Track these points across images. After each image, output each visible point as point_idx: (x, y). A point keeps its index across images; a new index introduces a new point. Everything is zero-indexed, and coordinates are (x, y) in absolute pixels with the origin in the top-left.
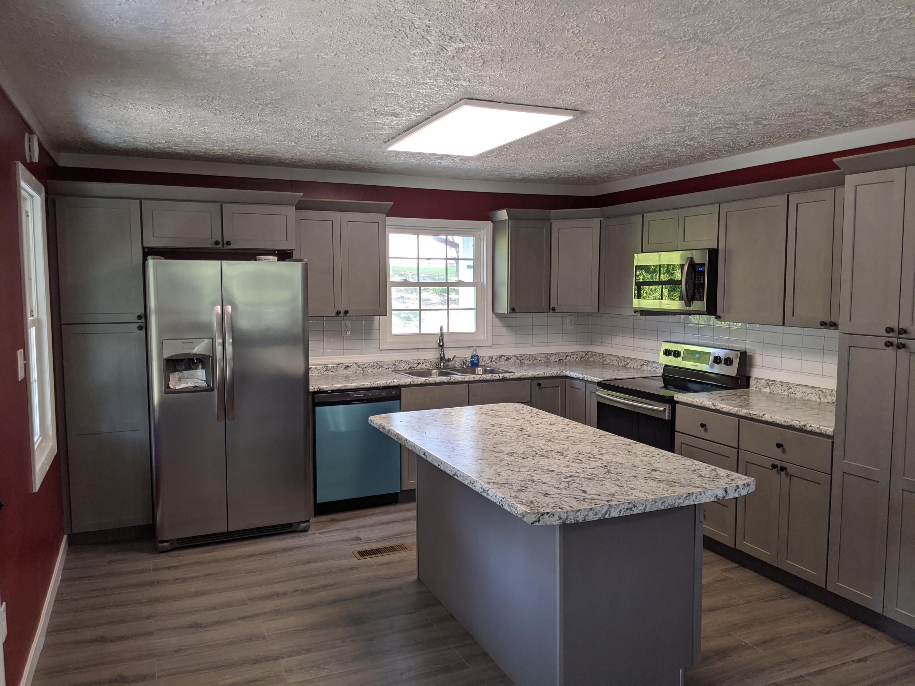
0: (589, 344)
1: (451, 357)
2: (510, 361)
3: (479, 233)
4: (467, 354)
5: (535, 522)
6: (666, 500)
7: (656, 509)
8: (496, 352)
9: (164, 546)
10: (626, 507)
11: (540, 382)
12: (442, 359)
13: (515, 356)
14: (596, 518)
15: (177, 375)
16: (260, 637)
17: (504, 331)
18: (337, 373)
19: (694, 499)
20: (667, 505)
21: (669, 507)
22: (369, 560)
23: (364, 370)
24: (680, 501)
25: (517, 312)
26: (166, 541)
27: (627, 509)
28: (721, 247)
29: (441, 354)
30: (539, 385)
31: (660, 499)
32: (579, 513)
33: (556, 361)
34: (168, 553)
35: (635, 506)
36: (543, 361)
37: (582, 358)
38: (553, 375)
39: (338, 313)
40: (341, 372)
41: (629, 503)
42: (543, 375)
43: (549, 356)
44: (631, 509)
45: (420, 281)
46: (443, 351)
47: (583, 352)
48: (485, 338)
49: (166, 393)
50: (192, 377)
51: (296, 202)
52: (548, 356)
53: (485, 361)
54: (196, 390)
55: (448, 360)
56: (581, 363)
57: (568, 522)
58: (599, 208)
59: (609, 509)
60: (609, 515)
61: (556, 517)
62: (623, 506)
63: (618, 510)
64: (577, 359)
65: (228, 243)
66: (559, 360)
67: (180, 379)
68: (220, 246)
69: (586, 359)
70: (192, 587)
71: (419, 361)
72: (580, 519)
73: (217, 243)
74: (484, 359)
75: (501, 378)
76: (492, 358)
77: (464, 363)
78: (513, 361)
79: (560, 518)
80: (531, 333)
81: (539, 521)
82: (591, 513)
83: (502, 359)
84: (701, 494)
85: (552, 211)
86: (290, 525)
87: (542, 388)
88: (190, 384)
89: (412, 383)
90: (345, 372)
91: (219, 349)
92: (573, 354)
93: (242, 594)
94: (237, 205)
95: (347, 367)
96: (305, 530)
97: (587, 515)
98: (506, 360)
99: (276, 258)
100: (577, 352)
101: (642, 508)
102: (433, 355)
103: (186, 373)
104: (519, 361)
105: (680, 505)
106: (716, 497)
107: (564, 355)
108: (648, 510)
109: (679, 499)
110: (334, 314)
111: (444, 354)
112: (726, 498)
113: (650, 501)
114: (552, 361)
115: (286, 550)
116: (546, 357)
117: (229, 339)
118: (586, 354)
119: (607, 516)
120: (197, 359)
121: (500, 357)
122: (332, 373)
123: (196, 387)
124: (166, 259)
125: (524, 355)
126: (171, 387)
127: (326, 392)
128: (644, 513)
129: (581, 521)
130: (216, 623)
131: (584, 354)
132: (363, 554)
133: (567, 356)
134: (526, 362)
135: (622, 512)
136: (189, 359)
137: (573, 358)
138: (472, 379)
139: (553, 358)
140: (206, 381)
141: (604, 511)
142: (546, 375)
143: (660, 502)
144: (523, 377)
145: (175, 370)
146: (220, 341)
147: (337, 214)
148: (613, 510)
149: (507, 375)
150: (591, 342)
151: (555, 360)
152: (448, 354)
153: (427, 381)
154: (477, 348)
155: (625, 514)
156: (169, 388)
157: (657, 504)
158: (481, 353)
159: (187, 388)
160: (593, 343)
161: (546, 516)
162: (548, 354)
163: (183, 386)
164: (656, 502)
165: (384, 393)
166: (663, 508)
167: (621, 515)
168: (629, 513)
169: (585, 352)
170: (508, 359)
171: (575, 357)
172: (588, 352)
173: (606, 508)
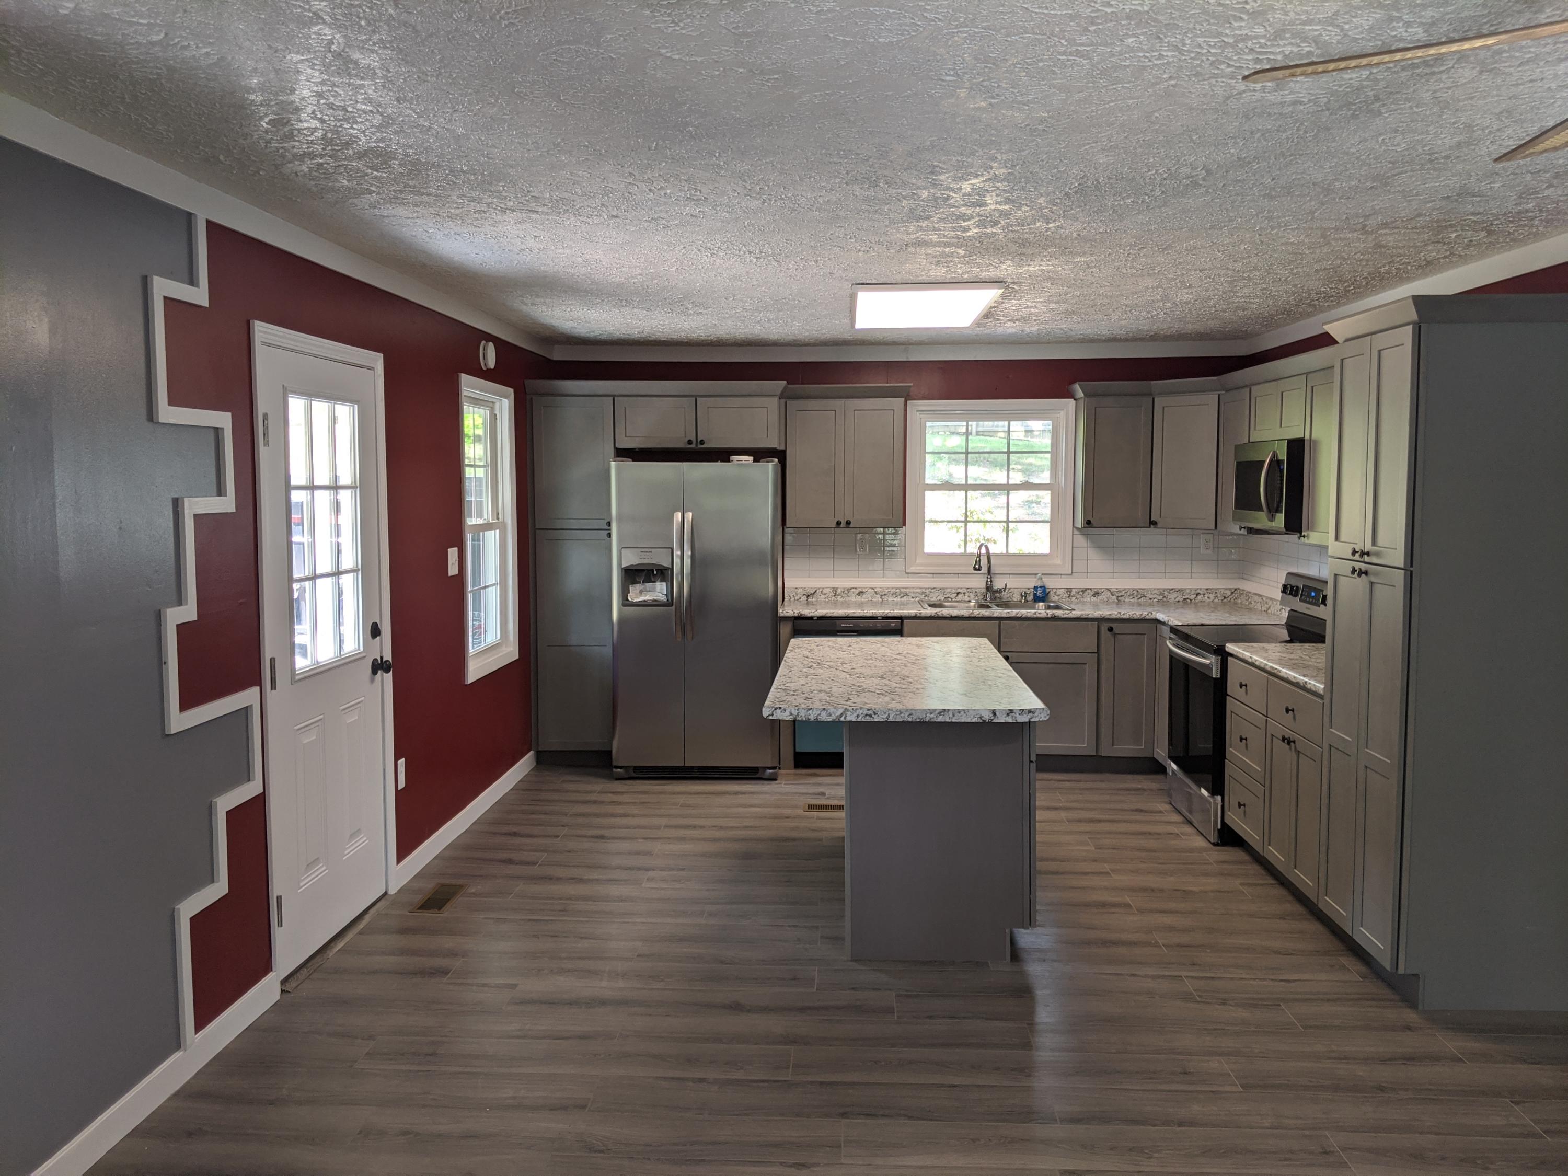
0: (1239, 578)
1: (1002, 586)
2: (1100, 597)
3: (1058, 415)
4: (1029, 584)
5: (769, 715)
6: (913, 712)
7: (901, 720)
8: (1077, 583)
9: (619, 772)
10: (865, 713)
11: (1114, 625)
12: (989, 588)
13: (1109, 590)
14: (830, 719)
15: (638, 587)
16: (649, 854)
17: (1092, 553)
18: (847, 599)
19: (951, 716)
20: (915, 718)
21: (918, 720)
22: (815, 814)
23: (883, 597)
24: (932, 716)
25: (1095, 525)
26: (621, 767)
27: (866, 715)
28: (1307, 436)
29: (987, 581)
30: (1111, 629)
31: (907, 710)
32: (810, 712)
33: (1179, 601)
34: (624, 782)
35: (875, 714)
36: (1155, 600)
37: (1225, 598)
38: (1135, 617)
39: (839, 523)
40: (853, 598)
41: (868, 710)
42: (1118, 616)
43: (1166, 593)
44: (870, 716)
45: (969, 483)
46: (991, 578)
47: (1226, 589)
48: (1061, 563)
49: (624, 605)
50: (653, 590)
51: (779, 392)
52: (1163, 592)
53: (1059, 595)
54: (655, 604)
55: (999, 591)
56: (1224, 604)
57: (799, 718)
58: (1215, 378)
59: (844, 712)
60: (845, 718)
61: (787, 713)
62: (861, 712)
63: (856, 714)
64: (1216, 600)
65: (702, 442)
66: (1185, 599)
67: (641, 592)
68: (693, 446)
69: (1232, 600)
70: (619, 810)
71: (959, 590)
72: (812, 718)
73: (690, 442)
74: (1058, 593)
75: (1049, 616)
76: (1070, 592)
77: (1022, 596)
78: (1104, 597)
79: (791, 714)
80: (1137, 558)
81: (772, 715)
82: (824, 714)
83: (1086, 593)
84: (959, 712)
85: (1153, 382)
86: (755, 770)
87: (1115, 634)
88: (648, 597)
89: (918, 615)
90: (859, 598)
91: (677, 561)
92: (1209, 591)
93: (664, 821)
94: (712, 399)
95: (860, 593)
96: (773, 779)
97: (819, 715)
98: (1094, 596)
99: (751, 458)
100: (1216, 589)
101: (885, 716)
102: (978, 582)
103: (648, 585)
104: (1114, 597)
105: (933, 720)
106: (981, 718)
107: (1193, 592)
108: (891, 719)
109: (931, 714)
110: (834, 525)
111: (991, 581)
112: (994, 721)
113: (894, 710)
114: (1171, 601)
115: (736, 793)
116: (1161, 594)
117: (688, 551)
118: (1232, 593)
119: (842, 719)
120: (656, 570)
121: (1084, 591)
122: (842, 599)
123: (656, 601)
124: (634, 461)
125: (1124, 589)
126: (630, 599)
127: (811, 618)
128: (886, 721)
129: (812, 719)
130: (620, 838)
131: (1229, 593)
132: (811, 807)
133: (1197, 594)
134: (1127, 600)
135: (860, 718)
136: (648, 570)
137: (1209, 598)
138: (1004, 615)
139: (1172, 597)
140: (667, 595)
141: (839, 713)
142: (1124, 617)
143: (907, 714)
144: (1084, 616)
145: (634, 582)
146: (679, 553)
147: (842, 402)
148: (849, 713)
149: (1059, 613)
150: (1242, 575)
151: (1177, 599)
152: (998, 584)
153: (940, 614)
154: (1043, 576)
155: (863, 720)
156: (628, 600)
157: (902, 715)
158: (1050, 583)
159: (644, 601)
160: (1245, 576)
161: (778, 711)
162: (1164, 590)
163: (642, 598)
164: (901, 713)
165: (879, 624)
166: (910, 720)
167: (859, 719)
168: (868, 719)
169: (1230, 589)
170: (1096, 594)
171: (1211, 596)
172: (1236, 589)
173: (840, 711)
